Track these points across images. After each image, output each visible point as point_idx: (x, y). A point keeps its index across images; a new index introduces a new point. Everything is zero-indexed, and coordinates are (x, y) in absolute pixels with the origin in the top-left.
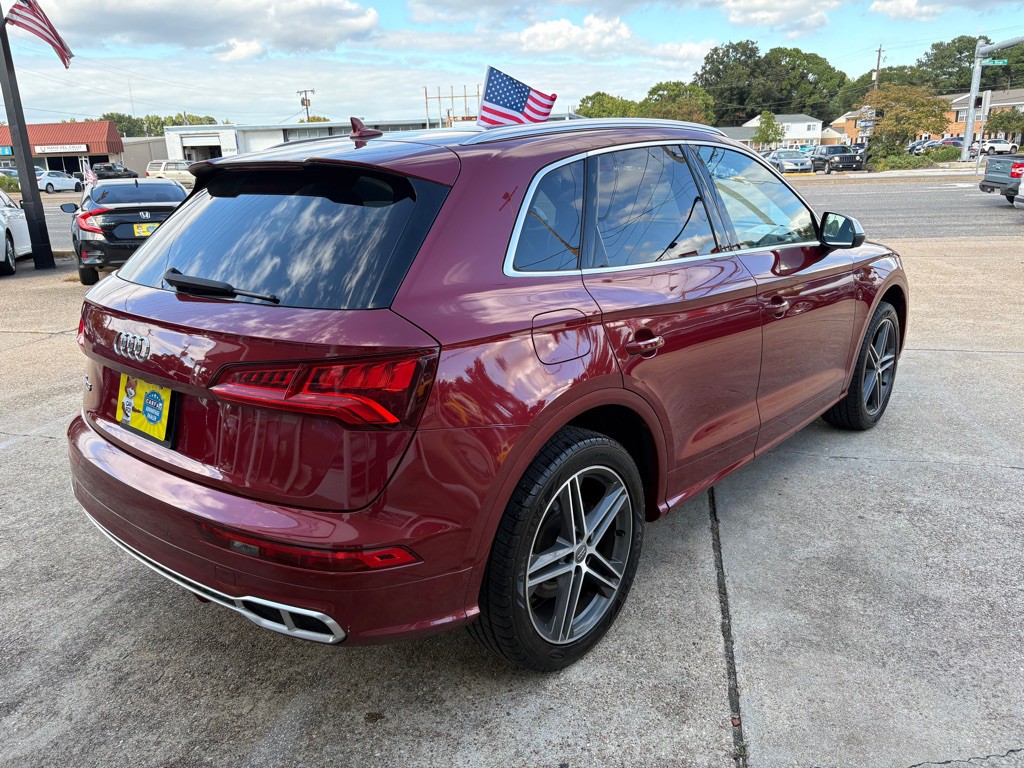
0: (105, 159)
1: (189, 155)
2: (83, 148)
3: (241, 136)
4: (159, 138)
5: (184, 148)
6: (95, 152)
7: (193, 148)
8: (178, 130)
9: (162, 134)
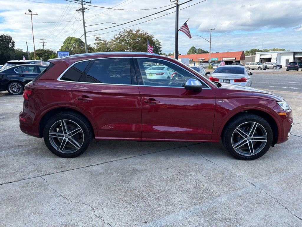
0: (239, 62)
1: (261, 61)
2: (234, 59)
3: (279, 55)
4: (254, 56)
5: (260, 58)
6: (237, 60)
7: (263, 58)
8: (259, 53)
9: (255, 54)
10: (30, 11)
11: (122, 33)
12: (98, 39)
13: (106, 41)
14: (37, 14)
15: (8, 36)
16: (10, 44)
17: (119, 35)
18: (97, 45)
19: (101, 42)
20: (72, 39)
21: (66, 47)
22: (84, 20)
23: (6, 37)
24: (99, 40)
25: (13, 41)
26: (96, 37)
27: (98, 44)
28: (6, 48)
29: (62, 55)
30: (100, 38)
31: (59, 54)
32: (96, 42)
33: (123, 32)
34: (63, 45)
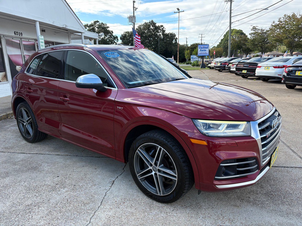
10: (178, 9)
11: (282, 20)
12: (254, 29)
13: (264, 30)
14: (184, 11)
15: (173, 33)
16: (174, 40)
17: (278, 21)
18: (252, 35)
19: (258, 31)
20: (232, 31)
21: (226, 40)
22: (231, 10)
23: (171, 34)
24: (256, 29)
25: (176, 38)
26: (253, 26)
27: (254, 34)
28: (170, 44)
29: (202, 48)
30: (257, 28)
31: (200, 47)
32: (253, 32)
33: (284, 18)
34: (223, 38)
